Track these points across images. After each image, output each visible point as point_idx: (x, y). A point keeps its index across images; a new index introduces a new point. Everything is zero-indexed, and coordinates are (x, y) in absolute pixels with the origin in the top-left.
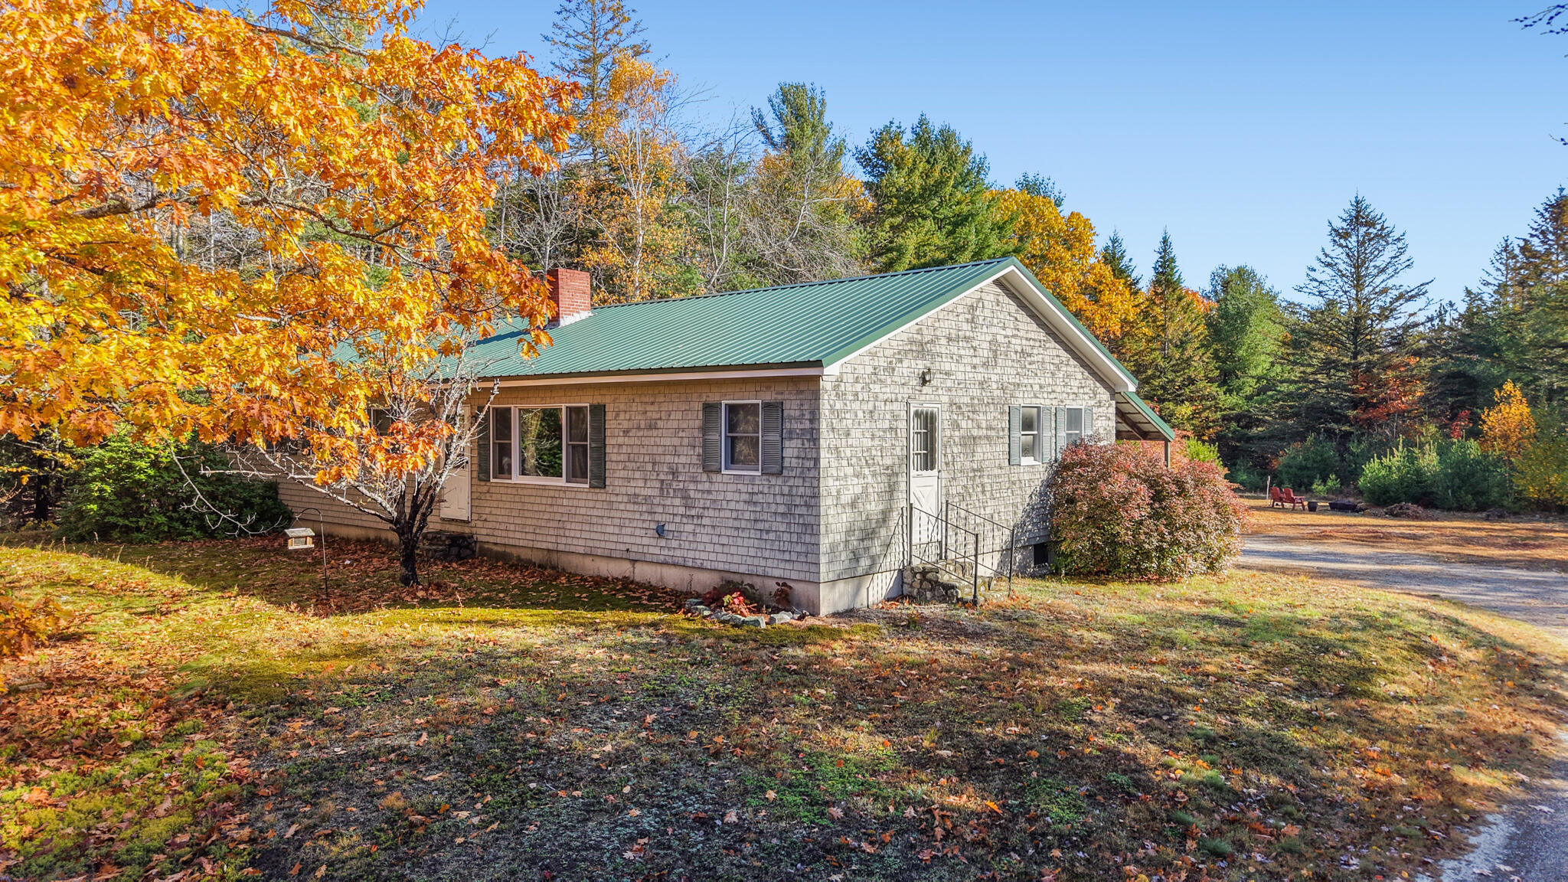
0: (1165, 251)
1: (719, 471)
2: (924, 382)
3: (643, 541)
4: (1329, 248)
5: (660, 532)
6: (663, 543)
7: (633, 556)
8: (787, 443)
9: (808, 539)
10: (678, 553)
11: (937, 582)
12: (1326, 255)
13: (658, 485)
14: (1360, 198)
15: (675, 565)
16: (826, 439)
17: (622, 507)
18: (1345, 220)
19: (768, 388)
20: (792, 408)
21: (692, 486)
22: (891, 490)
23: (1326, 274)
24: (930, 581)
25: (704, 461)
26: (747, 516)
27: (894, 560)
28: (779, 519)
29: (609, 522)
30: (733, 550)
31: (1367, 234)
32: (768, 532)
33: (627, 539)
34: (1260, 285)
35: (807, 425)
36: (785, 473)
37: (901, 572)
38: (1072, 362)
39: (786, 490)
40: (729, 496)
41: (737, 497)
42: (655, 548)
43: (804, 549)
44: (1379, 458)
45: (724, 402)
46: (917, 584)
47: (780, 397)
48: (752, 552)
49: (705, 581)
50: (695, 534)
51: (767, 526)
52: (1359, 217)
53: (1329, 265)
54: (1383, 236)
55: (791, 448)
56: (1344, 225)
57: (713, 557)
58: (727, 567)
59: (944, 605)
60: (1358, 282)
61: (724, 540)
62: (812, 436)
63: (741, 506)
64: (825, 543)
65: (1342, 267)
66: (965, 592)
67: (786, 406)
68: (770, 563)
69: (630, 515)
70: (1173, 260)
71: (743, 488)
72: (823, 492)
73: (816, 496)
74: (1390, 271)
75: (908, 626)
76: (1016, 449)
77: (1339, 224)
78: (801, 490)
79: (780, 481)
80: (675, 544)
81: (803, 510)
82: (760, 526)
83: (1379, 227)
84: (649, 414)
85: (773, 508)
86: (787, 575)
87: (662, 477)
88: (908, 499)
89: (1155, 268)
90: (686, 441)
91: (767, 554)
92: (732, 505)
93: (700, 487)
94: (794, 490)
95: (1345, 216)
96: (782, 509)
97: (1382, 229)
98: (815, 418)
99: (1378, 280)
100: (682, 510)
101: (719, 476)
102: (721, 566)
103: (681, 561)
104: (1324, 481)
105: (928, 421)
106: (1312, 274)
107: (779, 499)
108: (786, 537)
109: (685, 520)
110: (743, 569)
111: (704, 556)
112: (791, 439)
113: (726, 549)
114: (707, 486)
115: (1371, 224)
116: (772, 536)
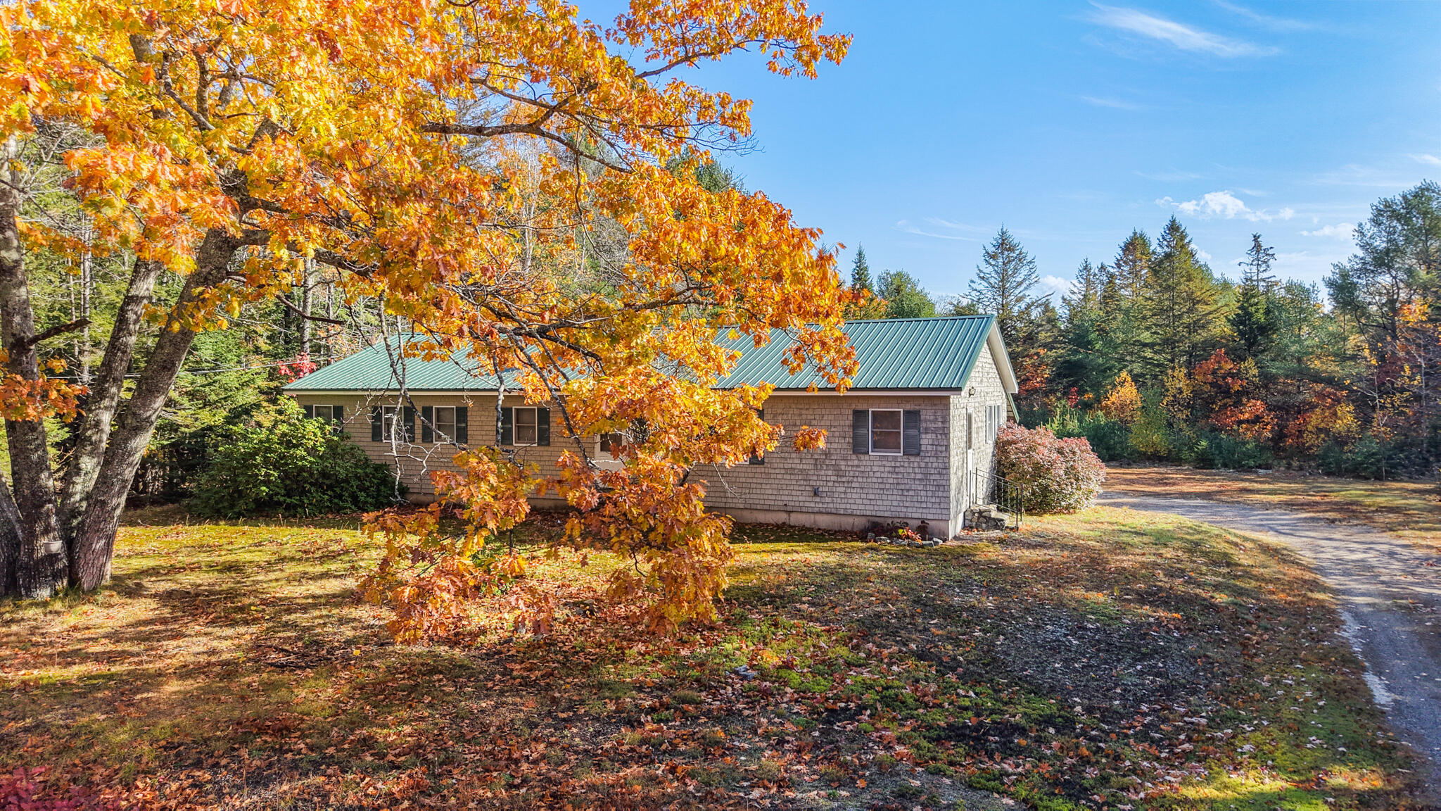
0: (860, 261)
1: (867, 453)
2: (970, 395)
3: (801, 498)
4: (983, 266)
6: (818, 499)
7: (789, 509)
8: (923, 436)
9: (940, 494)
10: (831, 506)
11: (990, 518)
12: (981, 271)
13: (812, 462)
15: (827, 513)
16: (951, 434)
17: (779, 476)
18: (994, 246)
19: (908, 402)
20: (927, 414)
21: (843, 463)
23: (982, 286)
24: (985, 517)
25: (854, 446)
26: (891, 481)
28: (917, 482)
29: (768, 486)
30: (879, 502)
31: (1008, 257)
32: (908, 490)
33: (786, 498)
34: (914, 285)
35: (940, 425)
36: (922, 454)
37: (964, 513)
39: (923, 465)
40: (876, 469)
41: (882, 469)
42: (814, 503)
43: (938, 500)
45: (870, 410)
47: (917, 408)
48: (895, 503)
50: (845, 493)
51: (907, 487)
52: (1004, 245)
53: (983, 278)
54: (1020, 258)
55: (926, 441)
56: (994, 249)
57: (861, 507)
58: (874, 513)
60: (1003, 292)
61: (872, 497)
62: (945, 432)
63: (886, 475)
65: (992, 281)
67: (923, 412)
68: (909, 510)
69: (787, 482)
70: (866, 269)
71: (889, 464)
72: (952, 465)
73: (947, 468)
74: (1024, 285)
76: (987, 434)
77: (991, 249)
78: (935, 465)
79: (918, 459)
80: (827, 500)
81: (937, 477)
82: (902, 487)
83: (1017, 252)
84: (804, 417)
85: (913, 476)
86: (924, 516)
87: (816, 457)
88: (967, 468)
89: (853, 276)
90: (837, 434)
91: (908, 504)
92: (878, 475)
93: (850, 463)
94: (930, 465)
95: (994, 242)
96: (919, 476)
97: (1020, 253)
98: (945, 421)
99: (1017, 291)
100: (834, 478)
101: (867, 457)
102: (869, 513)
103: (833, 511)
105: (970, 419)
107: (917, 470)
108: (923, 493)
109: (837, 484)
110: (886, 514)
111: (853, 507)
112: (927, 433)
113: (873, 502)
114: (856, 463)
115: (1011, 249)
116: (911, 493)
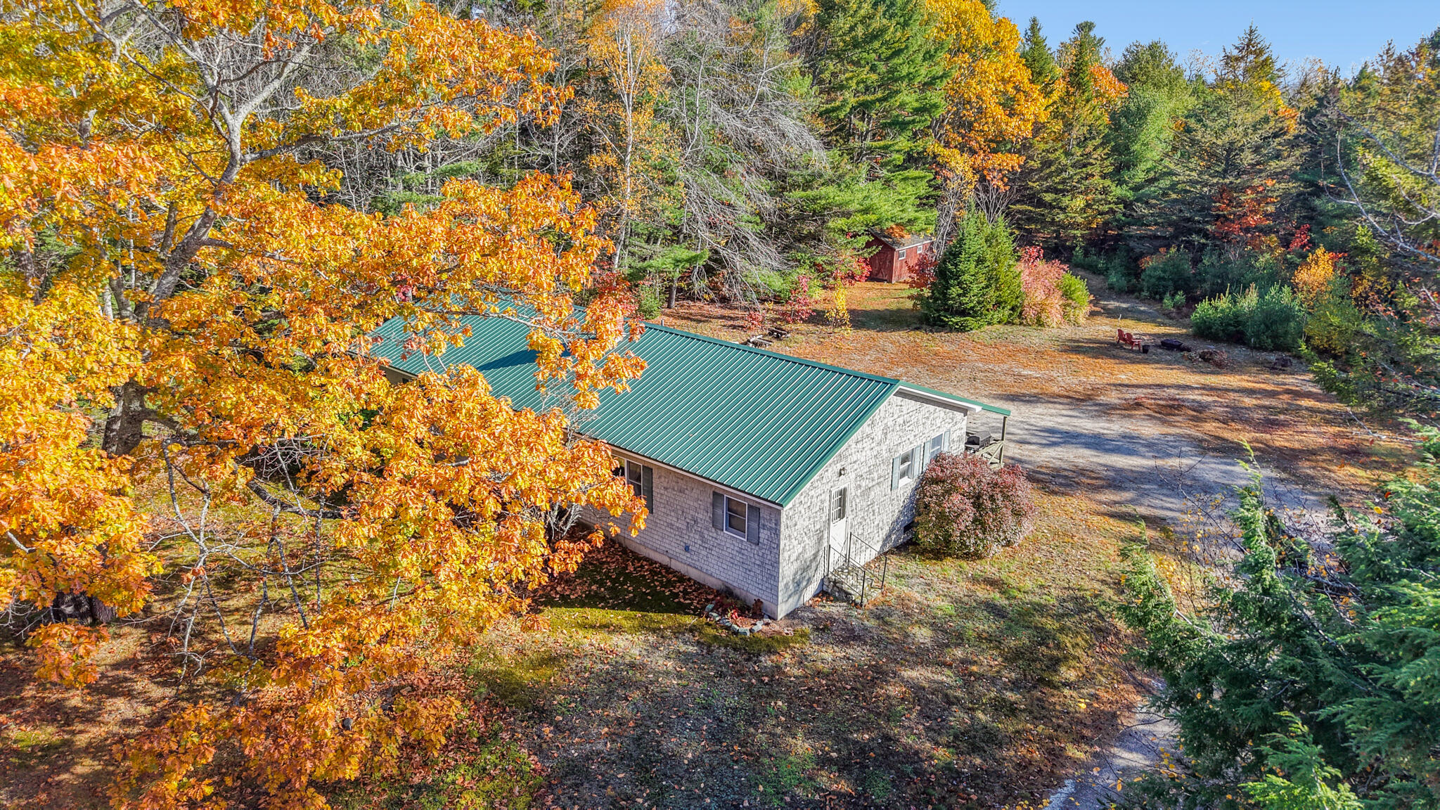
5: (687, 549)
8: (762, 531)
9: (772, 582)
11: (841, 588)
14: (1253, 28)
15: (695, 568)
16: (784, 532)
17: (663, 527)
20: (764, 513)
21: (705, 532)
22: (820, 539)
24: (837, 587)
27: (819, 576)
35: (773, 526)
37: (822, 580)
38: (938, 409)
43: (769, 586)
44: (1210, 300)
45: (726, 495)
46: (831, 587)
49: (714, 583)
55: (764, 534)
58: (726, 580)
59: (845, 604)
62: (777, 532)
63: (735, 553)
64: (781, 585)
66: (856, 597)
67: (762, 511)
69: (668, 534)
73: (778, 563)
75: (823, 630)
78: (769, 557)
80: (695, 558)
81: (770, 567)
82: (746, 567)
84: (680, 484)
88: (828, 541)
92: (729, 550)
96: (758, 562)
100: (700, 542)
102: (722, 579)
105: (843, 493)
110: (735, 584)
112: (764, 530)
114: (715, 535)
116: (752, 574)
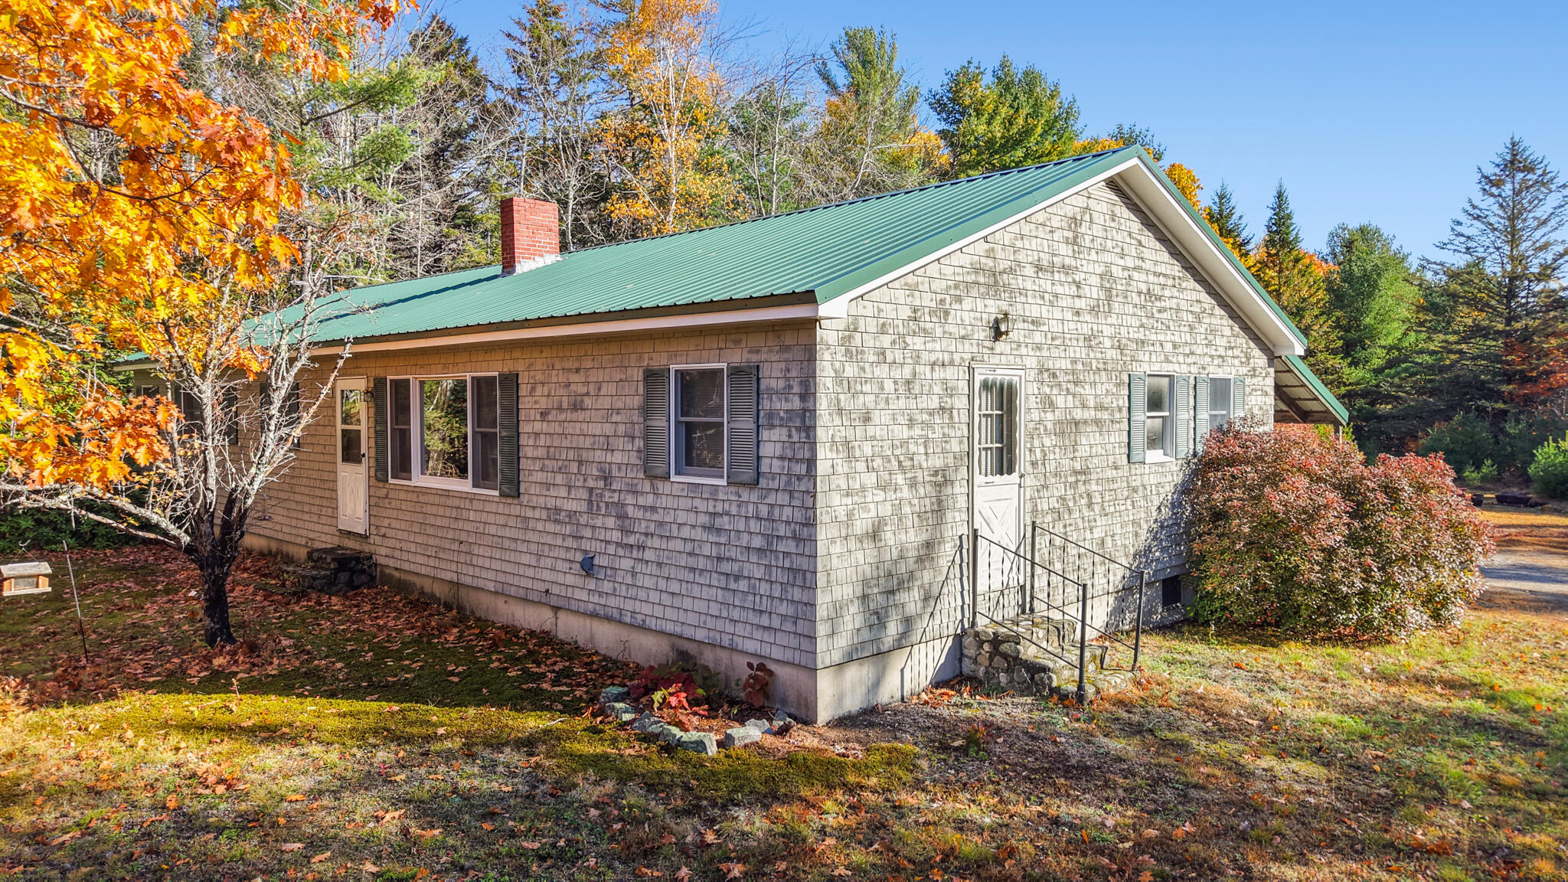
0: (1280, 206)
1: (666, 477)
2: (998, 334)
3: (568, 581)
4: (1478, 198)
5: (588, 567)
6: (591, 584)
7: (554, 601)
8: (765, 434)
9: (797, 594)
10: (612, 602)
11: (1016, 658)
12: (1474, 207)
13: (585, 496)
14: (1516, 139)
15: (609, 619)
16: (827, 427)
17: (540, 526)
18: (1498, 166)
19: (737, 342)
20: (772, 377)
21: (630, 499)
22: (939, 509)
23: (1473, 229)
24: (1005, 656)
25: (646, 461)
26: (706, 550)
27: (947, 619)
28: (754, 558)
29: (523, 547)
30: (687, 603)
31: (1524, 180)
32: (737, 578)
33: (547, 575)
34: (1386, 245)
35: (796, 403)
36: (763, 482)
37: (959, 639)
38: (1218, 311)
39: (764, 511)
40: (682, 517)
41: (691, 518)
42: (582, 592)
43: (791, 611)
44: (1555, 441)
45: (673, 367)
46: (984, 660)
47: (754, 358)
48: (714, 609)
49: (648, 649)
50: (634, 574)
51: (736, 567)
52: (1515, 162)
53: (1478, 218)
54: (1544, 182)
55: (773, 443)
56: (1497, 171)
57: (658, 611)
58: (678, 630)
59: (1029, 700)
60: (1513, 236)
61: (674, 587)
62: (805, 423)
63: (698, 534)
64: (823, 602)
65: (1493, 220)
66: (1064, 678)
67: (765, 372)
68: (740, 629)
69: (549, 539)
70: (1289, 217)
71: (701, 505)
72: (822, 516)
73: (810, 523)
74: (1553, 223)
75: (963, 750)
76: (1139, 440)
77: (1490, 170)
78: (787, 512)
79: (754, 496)
80: (607, 587)
81: (790, 546)
82: (726, 567)
83: (1540, 172)
84: (573, 387)
85: (745, 539)
86: (766, 650)
87: (591, 483)
88: (970, 522)
89: (1268, 227)
90: (621, 429)
91: (736, 614)
92: (686, 532)
93: (641, 501)
94: (777, 511)
95: (1498, 160)
96: (757, 542)
97: (1544, 174)
98: (808, 392)
99: (1538, 234)
100: (616, 536)
101: (668, 485)
102: (669, 627)
103: (616, 615)
104: (1478, 468)
105: (1005, 397)
106: (1459, 229)
107: (754, 526)
108: (764, 588)
109: (621, 552)
110: (700, 635)
111: (646, 609)
112: (772, 426)
113: (677, 602)
114: (650, 500)
115: (1529, 169)
116: (743, 585)
